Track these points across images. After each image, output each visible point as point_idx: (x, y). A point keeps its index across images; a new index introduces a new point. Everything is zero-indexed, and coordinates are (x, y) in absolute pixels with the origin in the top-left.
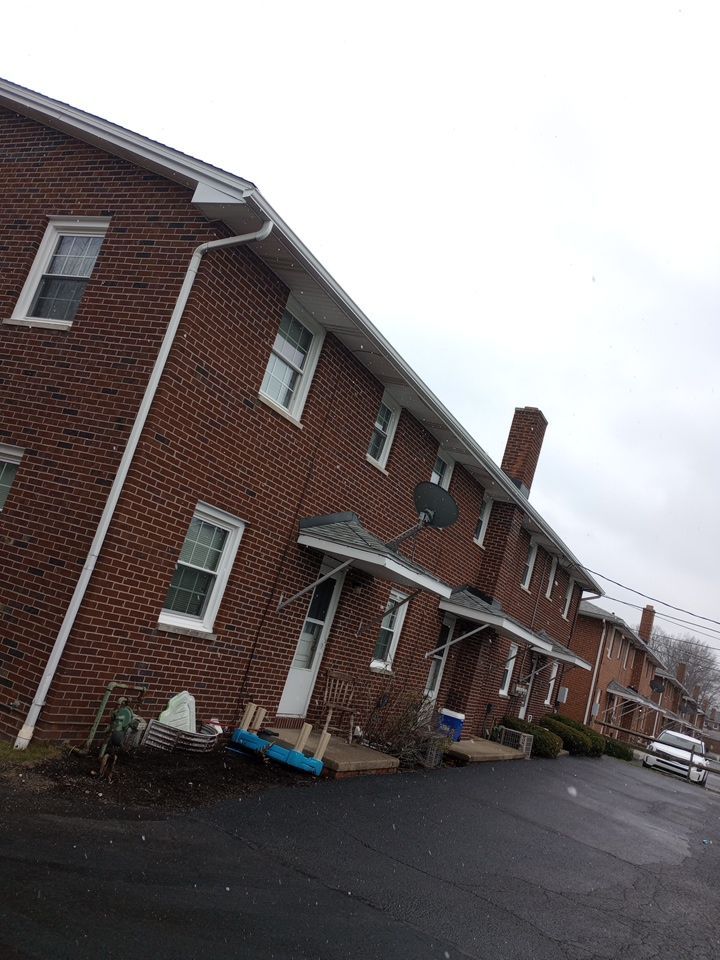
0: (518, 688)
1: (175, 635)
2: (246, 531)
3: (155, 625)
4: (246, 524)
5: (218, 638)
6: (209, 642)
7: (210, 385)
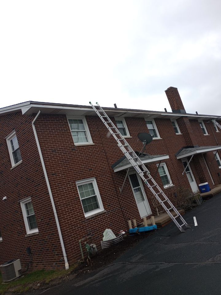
1: (93, 217)
2: (96, 179)
3: (85, 218)
4: (95, 178)
5: (107, 211)
6: (105, 213)
7: (58, 153)
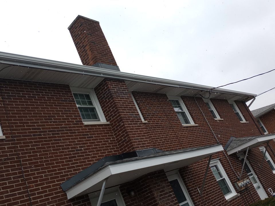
0: (240, 184)
